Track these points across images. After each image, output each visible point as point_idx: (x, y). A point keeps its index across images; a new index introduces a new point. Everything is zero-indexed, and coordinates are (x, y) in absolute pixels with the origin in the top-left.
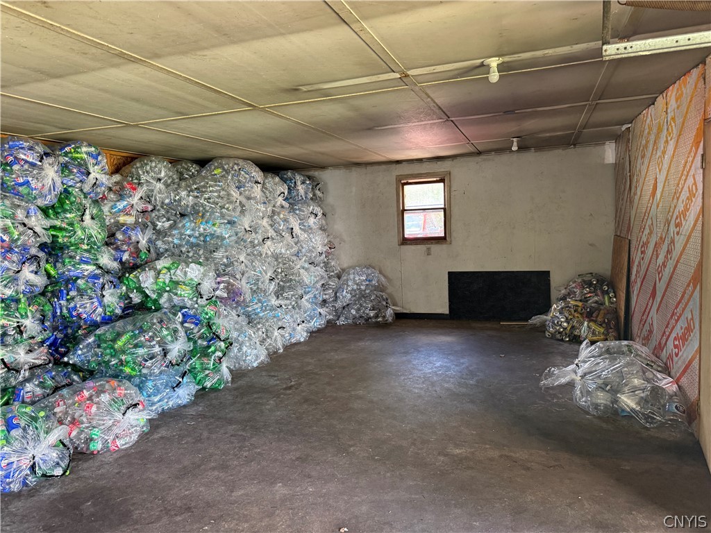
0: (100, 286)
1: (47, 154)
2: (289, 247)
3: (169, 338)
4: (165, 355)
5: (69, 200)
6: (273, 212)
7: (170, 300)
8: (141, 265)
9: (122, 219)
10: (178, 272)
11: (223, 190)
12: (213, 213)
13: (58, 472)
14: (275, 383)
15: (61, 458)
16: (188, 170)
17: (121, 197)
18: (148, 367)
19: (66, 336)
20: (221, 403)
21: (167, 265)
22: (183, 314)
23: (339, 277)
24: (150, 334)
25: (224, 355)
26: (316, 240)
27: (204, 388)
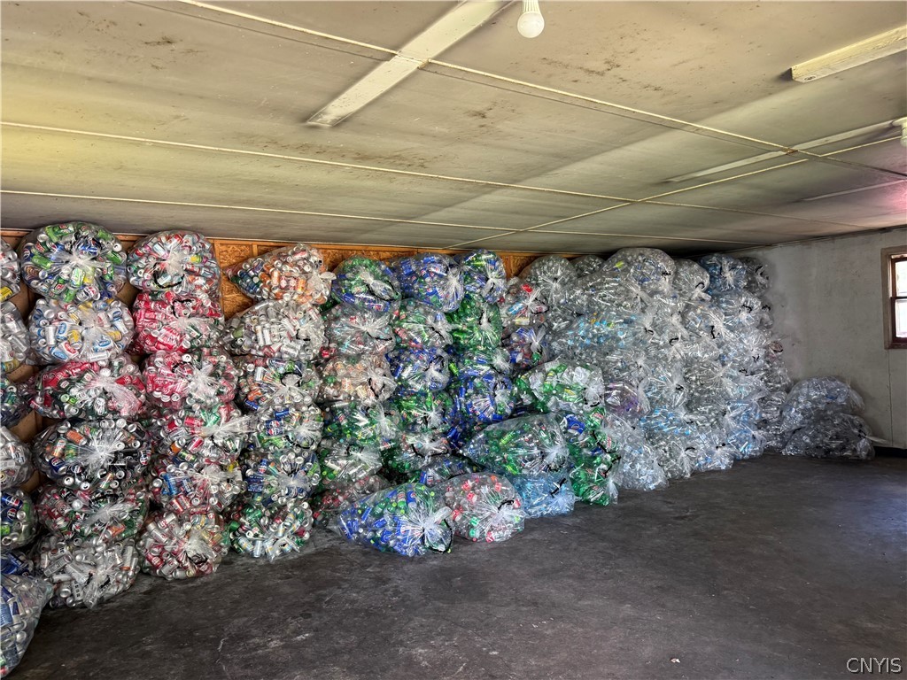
0: (493, 385)
1: (451, 266)
2: (707, 349)
3: (547, 441)
4: (543, 457)
5: (470, 305)
6: (688, 306)
7: (557, 404)
8: (534, 366)
9: (517, 321)
10: (565, 375)
11: (620, 285)
12: (609, 311)
13: (442, 548)
14: (668, 510)
15: (444, 537)
16: (589, 265)
17: (517, 300)
18: (527, 468)
19: (464, 430)
20: (601, 519)
21: (554, 368)
22: (568, 419)
23: (788, 390)
24: (530, 435)
25: (610, 469)
26: (748, 342)
27: (588, 502)
